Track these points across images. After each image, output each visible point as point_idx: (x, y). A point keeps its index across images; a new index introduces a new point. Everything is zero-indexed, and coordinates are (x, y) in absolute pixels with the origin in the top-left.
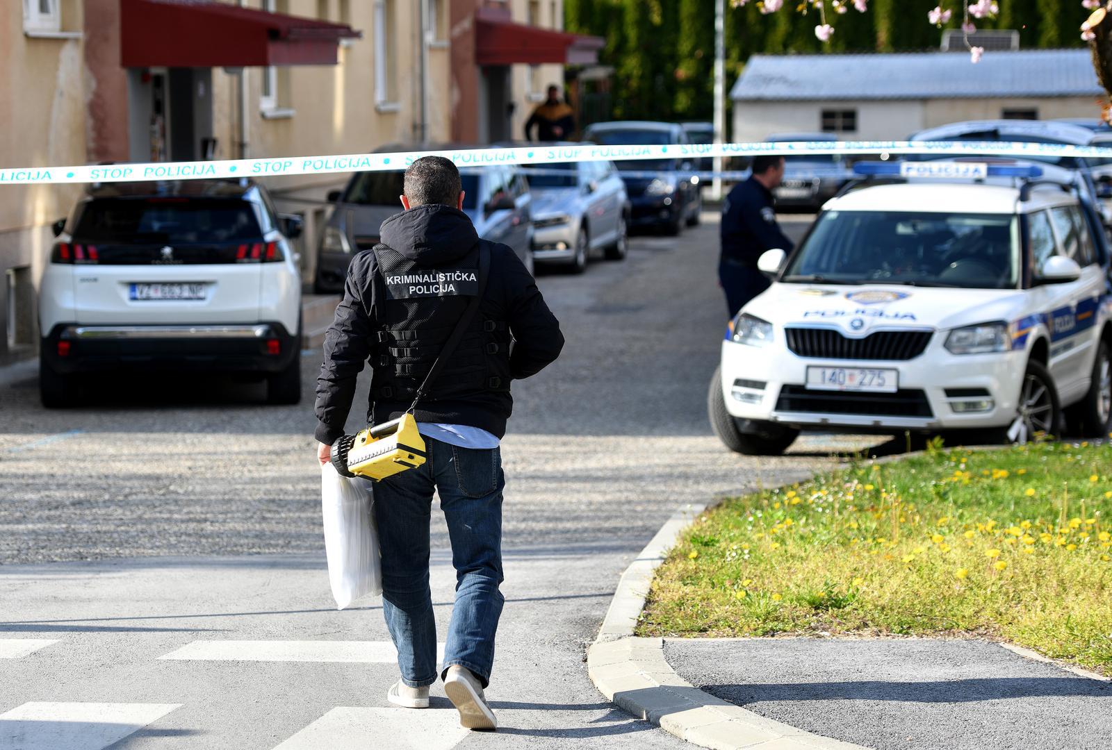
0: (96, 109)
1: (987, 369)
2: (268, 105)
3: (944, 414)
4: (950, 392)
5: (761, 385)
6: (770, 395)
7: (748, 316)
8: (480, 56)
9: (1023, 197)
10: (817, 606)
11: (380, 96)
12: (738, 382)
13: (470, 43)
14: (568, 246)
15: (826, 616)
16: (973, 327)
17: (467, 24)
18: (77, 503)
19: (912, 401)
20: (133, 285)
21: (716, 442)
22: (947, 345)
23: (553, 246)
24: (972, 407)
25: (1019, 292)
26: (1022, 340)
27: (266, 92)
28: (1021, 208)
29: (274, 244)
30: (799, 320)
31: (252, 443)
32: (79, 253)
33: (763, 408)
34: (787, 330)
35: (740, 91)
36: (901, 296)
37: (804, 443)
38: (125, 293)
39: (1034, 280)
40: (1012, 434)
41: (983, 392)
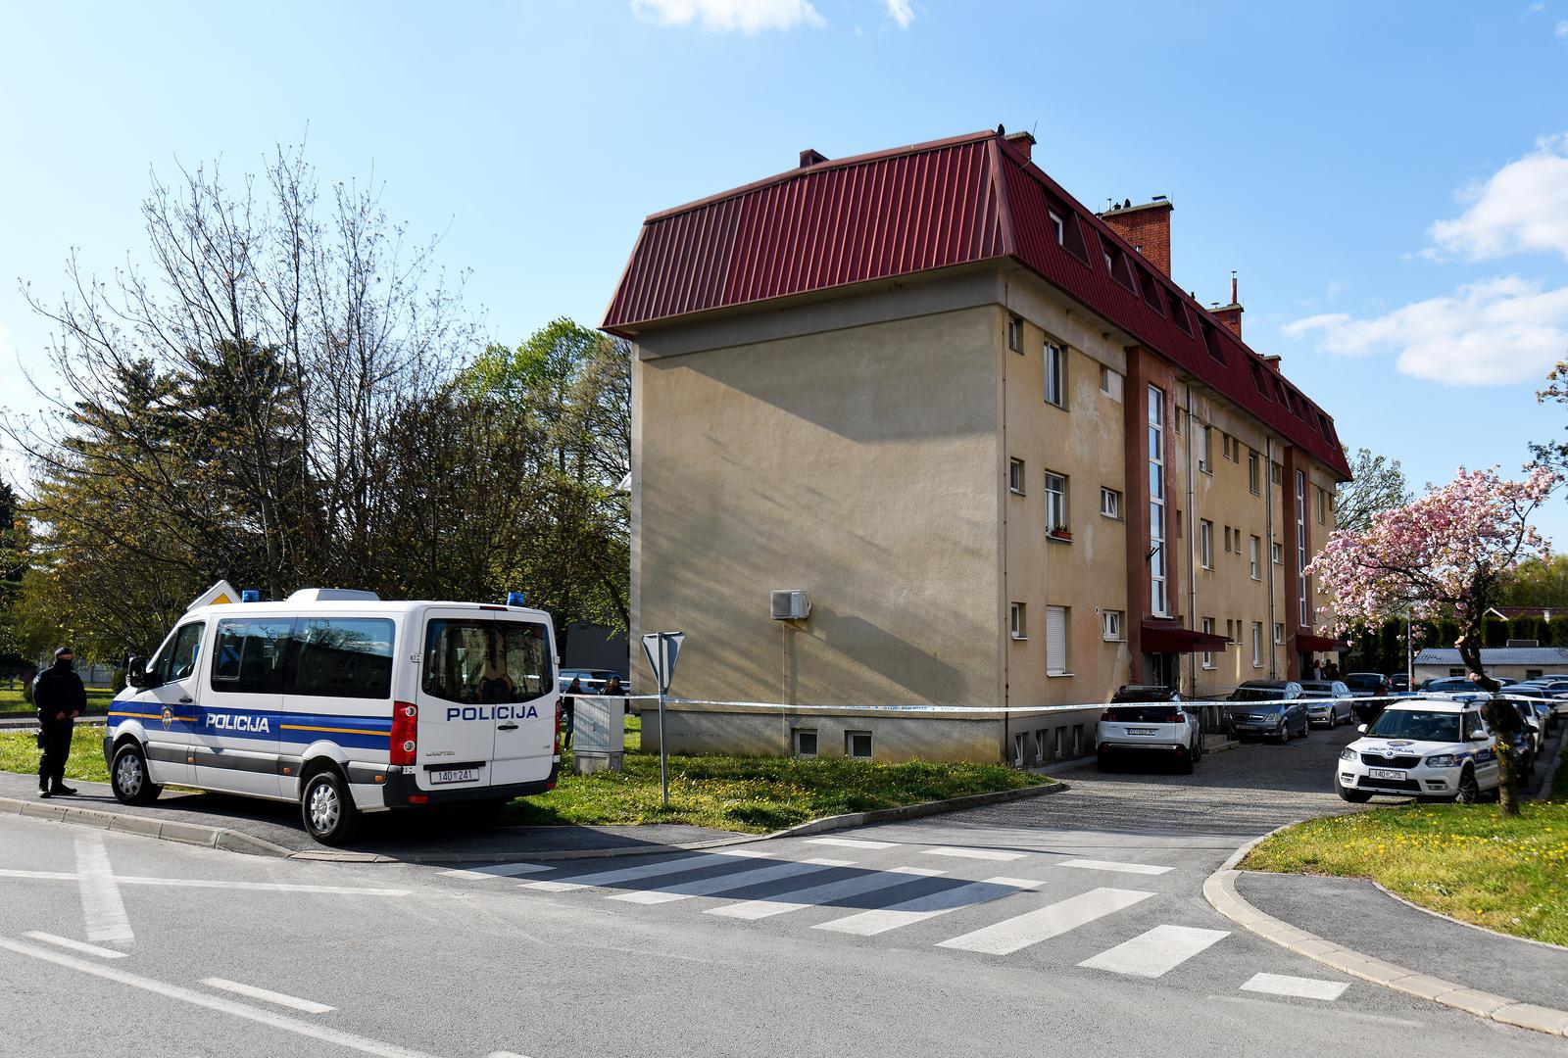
0: (1132, 666)
1: (1445, 773)
2: (1206, 665)
3: (1426, 790)
4: (1428, 782)
5: (1353, 776)
6: (1356, 779)
7: (1349, 749)
8: (1298, 648)
9: (1466, 707)
10: (1308, 862)
11: (1255, 662)
12: (1343, 774)
13: (1295, 643)
14: (1326, 719)
15: (1309, 867)
16: (1438, 756)
17: (1293, 636)
18: (1084, 806)
19: (1412, 784)
20: (1129, 729)
21: (1338, 796)
22: (1427, 763)
23: (1321, 719)
24: (1438, 788)
25: (1461, 743)
26: (1459, 763)
27: (1206, 661)
28: (1464, 711)
29: (1182, 716)
30: (1366, 751)
31: (1157, 787)
32: (1110, 717)
33: (1353, 784)
34: (1362, 755)
35: (1416, 662)
36: (1410, 744)
37: (1374, 798)
38: (1126, 732)
39: (1467, 739)
40: (1457, 799)
41: (1442, 782)
